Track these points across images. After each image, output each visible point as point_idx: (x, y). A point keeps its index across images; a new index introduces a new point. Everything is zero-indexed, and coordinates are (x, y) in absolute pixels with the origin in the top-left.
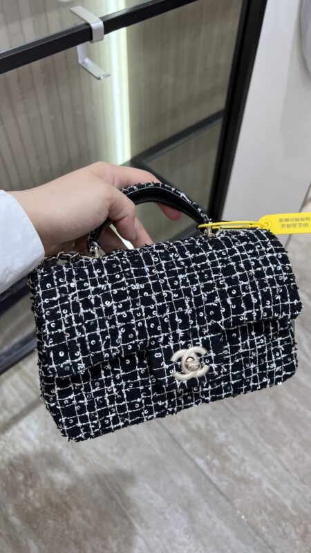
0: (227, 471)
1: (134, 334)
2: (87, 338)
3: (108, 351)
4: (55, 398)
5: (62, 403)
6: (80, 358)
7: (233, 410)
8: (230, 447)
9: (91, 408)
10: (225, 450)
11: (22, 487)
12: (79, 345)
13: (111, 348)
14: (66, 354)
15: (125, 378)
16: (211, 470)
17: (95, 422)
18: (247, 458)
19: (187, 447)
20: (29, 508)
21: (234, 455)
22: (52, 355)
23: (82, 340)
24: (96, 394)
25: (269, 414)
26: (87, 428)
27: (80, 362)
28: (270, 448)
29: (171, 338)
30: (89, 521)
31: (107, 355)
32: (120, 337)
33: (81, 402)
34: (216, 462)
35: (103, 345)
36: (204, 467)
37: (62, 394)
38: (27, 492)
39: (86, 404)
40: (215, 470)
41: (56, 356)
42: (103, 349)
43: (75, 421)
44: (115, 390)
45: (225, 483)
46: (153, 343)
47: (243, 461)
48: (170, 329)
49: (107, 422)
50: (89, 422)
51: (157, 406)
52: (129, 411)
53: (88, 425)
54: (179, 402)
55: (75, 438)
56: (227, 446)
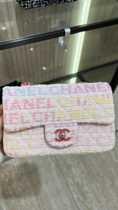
0: (85, 203)
7: (94, 179)
8: (88, 194)
10: (86, 195)
11: (7, 184)
16: (78, 201)
17: (30, 4)
18: (94, 201)
19: (71, 188)
20: (7, 193)
21: (89, 198)
25: (108, 185)
28: (105, 200)
30: (27, 206)
34: (81, 198)
36: (76, 199)
38: (8, 187)
40: (80, 202)
45: (83, 208)
47: (92, 201)
49: (33, 5)
50: (29, 4)
51: (45, 2)
52: (38, 3)
53: (28, 5)
54: (51, 2)
55: (24, 8)
56: (87, 193)
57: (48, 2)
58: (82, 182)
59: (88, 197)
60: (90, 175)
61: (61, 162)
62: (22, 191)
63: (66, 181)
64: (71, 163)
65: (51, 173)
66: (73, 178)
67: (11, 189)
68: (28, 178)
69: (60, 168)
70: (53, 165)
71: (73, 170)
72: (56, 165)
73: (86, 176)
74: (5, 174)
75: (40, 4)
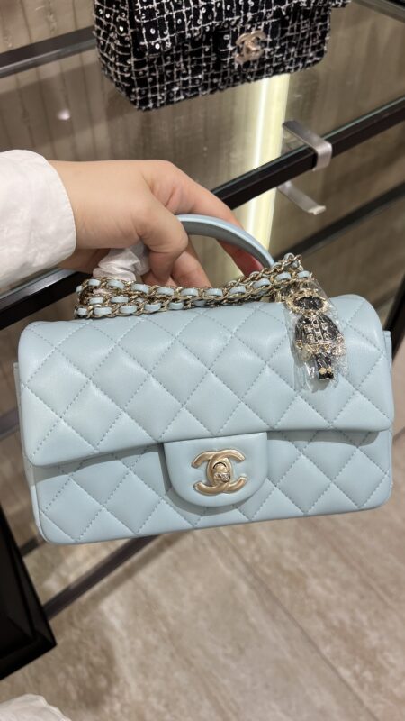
0: (383, 689)
1: (213, 15)
2: (174, 17)
3: (190, 32)
4: (130, 69)
5: (137, 74)
6: (168, 37)
9: (161, 81)
10: (379, 658)
12: (167, 23)
13: (193, 28)
14: (156, 32)
15: (192, 54)
16: (361, 686)
17: (163, 94)
19: (327, 650)
21: (393, 666)
22: (144, 31)
23: (170, 17)
24: (167, 68)
26: (155, 100)
27: (167, 41)
29: (242, 21)
31: (188, 35)
32: (201, 17)
33: (153, 74)
34: (368, 675)
35: (187, 25)
36: (352, 682)
37: (138, 65)
39: (158, 77)
40: (366, 687)
41: (148, 33)
42: (187, 29)
43: (147, 92)
44: (182, 65)
45: (382, 707)
46: (226, 26)
48: (242, 12)
49: (171, 94)
50: (158, 94)
51: (212, 83)
52: (191, 86)
53: (156, 97)
54: (231, 78)
55: (144, 108)
56: (382, 652)
57: (220, 80)
58: (353, 619)
59: (387, 666)
60: (371, 588)
61: (268, 571)
62: (167, 706)
63: (304, 632)
64: (302, 566)
65: (247, 618)
66: (321, 615)
67: (126, 710)
68: (172, 656)
69: (269, 591)
70: (244, 588)
71: (315, 587)
72: (253, 587)
73: (362, 597)
74: (90, 664)
75: (196, 89)
